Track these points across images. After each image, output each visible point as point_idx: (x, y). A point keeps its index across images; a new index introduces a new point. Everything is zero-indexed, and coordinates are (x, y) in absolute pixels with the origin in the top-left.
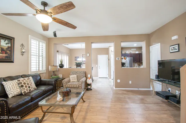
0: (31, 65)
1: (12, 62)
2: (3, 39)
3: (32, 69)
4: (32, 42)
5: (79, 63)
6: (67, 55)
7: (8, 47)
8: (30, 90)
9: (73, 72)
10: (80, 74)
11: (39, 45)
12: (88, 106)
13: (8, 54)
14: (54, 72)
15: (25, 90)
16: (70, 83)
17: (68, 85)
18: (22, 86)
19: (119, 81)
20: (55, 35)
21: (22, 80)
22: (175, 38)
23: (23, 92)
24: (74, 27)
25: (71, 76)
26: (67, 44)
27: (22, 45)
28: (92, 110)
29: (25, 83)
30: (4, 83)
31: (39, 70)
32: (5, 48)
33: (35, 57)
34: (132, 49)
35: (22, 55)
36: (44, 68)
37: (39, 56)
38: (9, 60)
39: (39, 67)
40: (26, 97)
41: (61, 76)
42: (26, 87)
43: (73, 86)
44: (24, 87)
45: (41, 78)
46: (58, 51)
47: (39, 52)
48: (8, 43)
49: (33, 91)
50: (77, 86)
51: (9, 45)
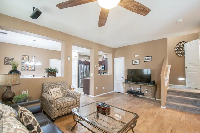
19: (97, 88)
22: (137, 56)
25: (51, 91)
34: (86, 57)
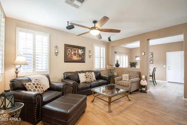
0: (95, 64)
1: (84, 62)
2: (79, 49)
3: (96, 67)
4: (95, 48)
5: (133, 63)
6: (126, 55)
7: (82, 54)
8: (91, 81)
9: (126, 71)
10: (133, 74)
11: (100, 49)
12: (131, 105)
13: (82, 58)
14: (110, 70)
15: (88, 80)
16: (121, 81)
17: (119, 83)
18: (87, 77)
20: (110, 40)
21: (87, 74)
23: (87, 81)
24: (118, 31)
25: (123, 75)
26: (125, 44)
27: (90, 51)
28: (132, 109)
29: (88, 76)
30: (79, 74)
31: (100, 68)
32: (81, 54)
33: (97, 58)
35: (90, 57)
36: (104, 67)
37: (100, 58)
38: (82, 61)
39: (100, 66)
40: (87, 84)
41: (115, 74)
42: (89, 78)
43: (123, 83)
44: (88, 78)
45: (100, 74)
46: (116, 53)
47: (100, 54)
48: (82, 51)
49: (93, 82)
50: (127, 85)
51: (83, 52)
